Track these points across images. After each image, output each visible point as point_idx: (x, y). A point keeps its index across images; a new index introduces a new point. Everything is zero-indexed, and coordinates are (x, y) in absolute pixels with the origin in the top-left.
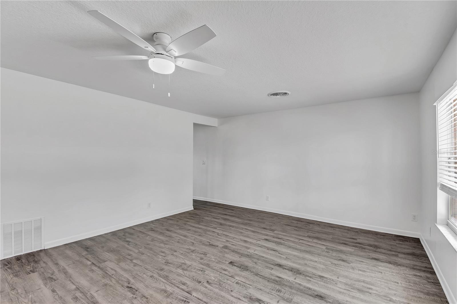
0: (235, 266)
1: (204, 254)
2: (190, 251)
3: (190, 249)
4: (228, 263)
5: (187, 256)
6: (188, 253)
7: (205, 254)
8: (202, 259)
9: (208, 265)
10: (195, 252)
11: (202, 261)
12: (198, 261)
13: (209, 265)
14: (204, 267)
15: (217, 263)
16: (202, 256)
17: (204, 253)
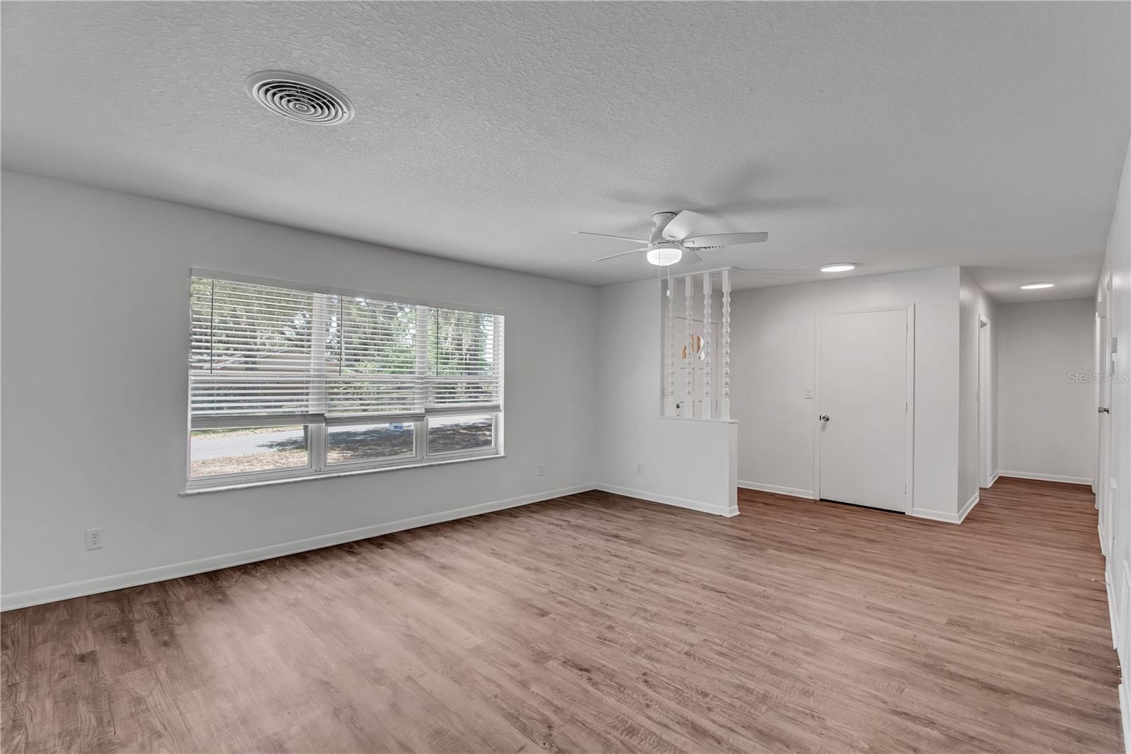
0: (538, 609)
1: (605, 640)
2: (649, 652)
3: (649, 658)
4: (551, 615)
5: (647, 636)
6: (650, 647)
7: (603, 640)
8: (610, 628)
9: (595, 613)
10: (630, 646)
11: (609, 623)
12: (617, 623)
13: (592, 615)
14: (602, 611)
15: (575, 616)
16: (609, 635)
17: (606, 642)
